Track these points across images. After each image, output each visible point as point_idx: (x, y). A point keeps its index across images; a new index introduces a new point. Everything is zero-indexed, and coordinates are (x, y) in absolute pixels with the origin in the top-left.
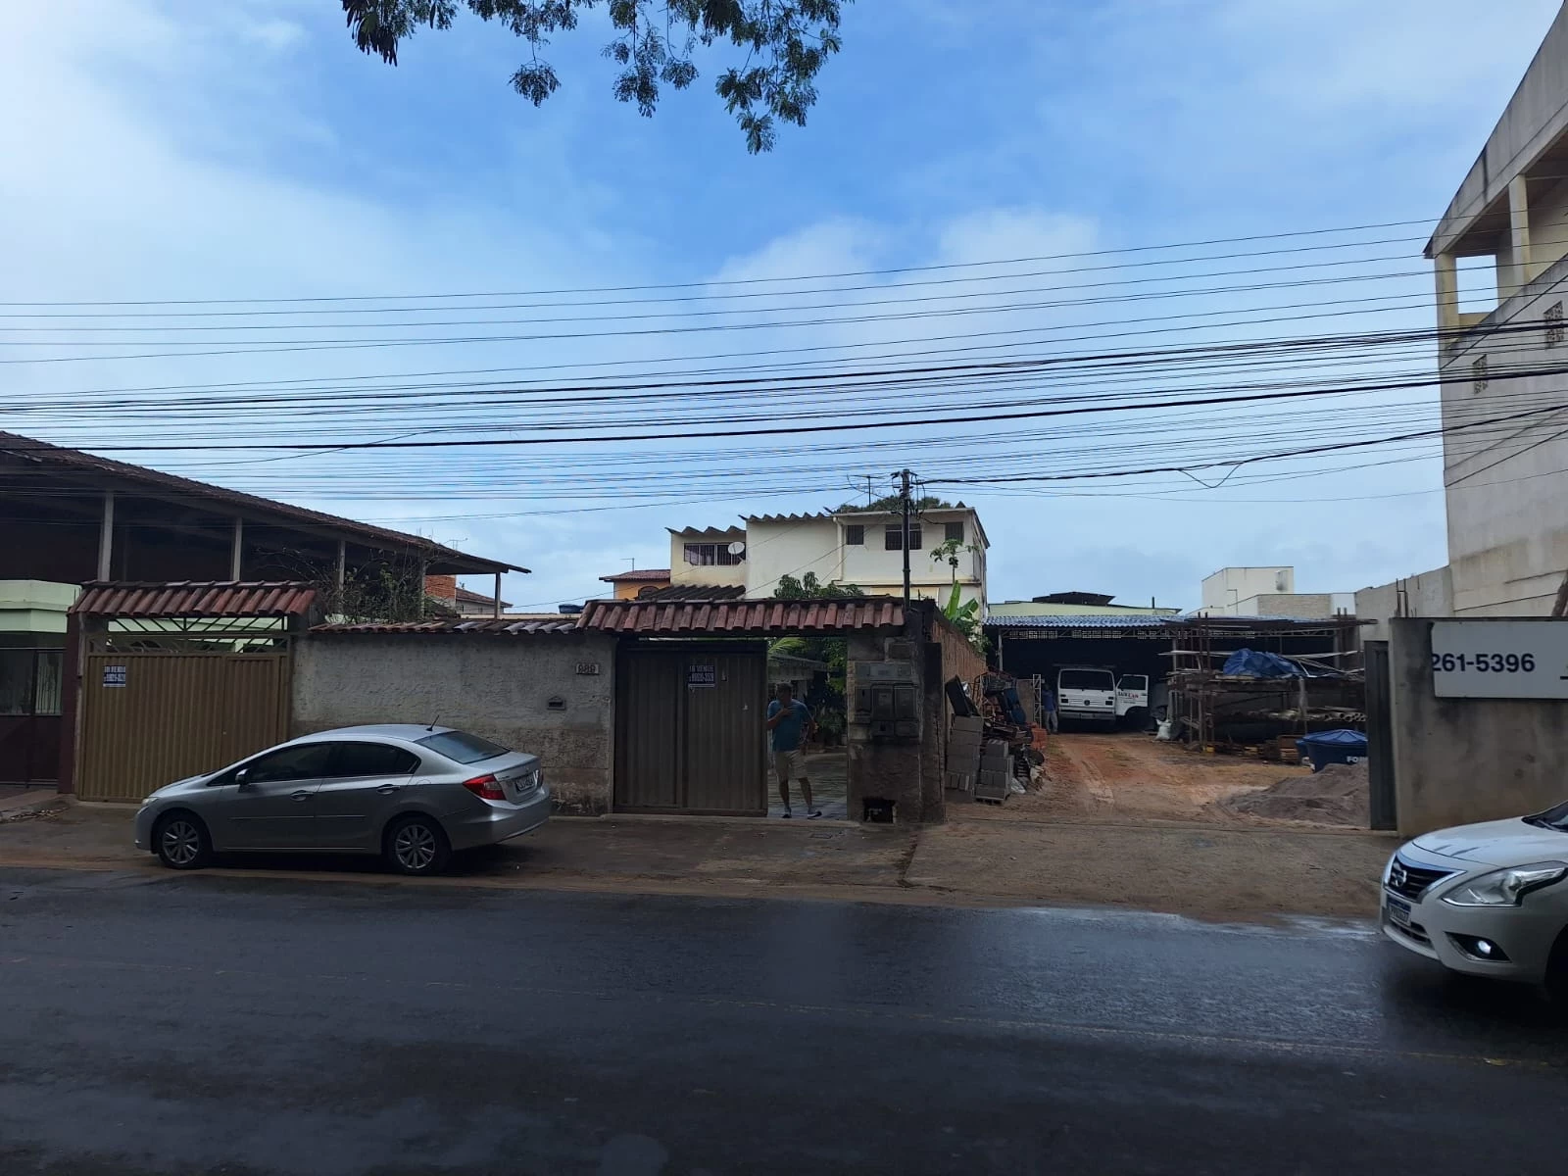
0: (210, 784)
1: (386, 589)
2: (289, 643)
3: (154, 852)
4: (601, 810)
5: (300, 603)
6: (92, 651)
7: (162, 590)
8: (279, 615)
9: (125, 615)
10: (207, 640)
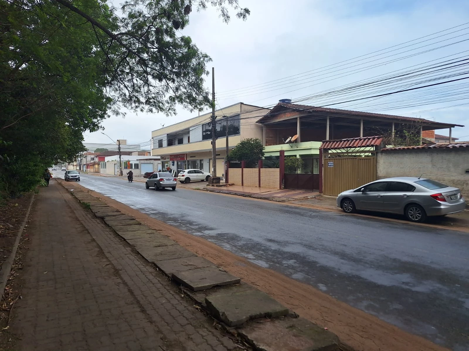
0: (354, 192)
1: (405, 136)
2: (375, 154)
3: (341, 208)
5: (378, 142)
6: (325, 158)
7: (341, 141)
8: (372, 146)
9: (332, 149)
10: (353, 154)
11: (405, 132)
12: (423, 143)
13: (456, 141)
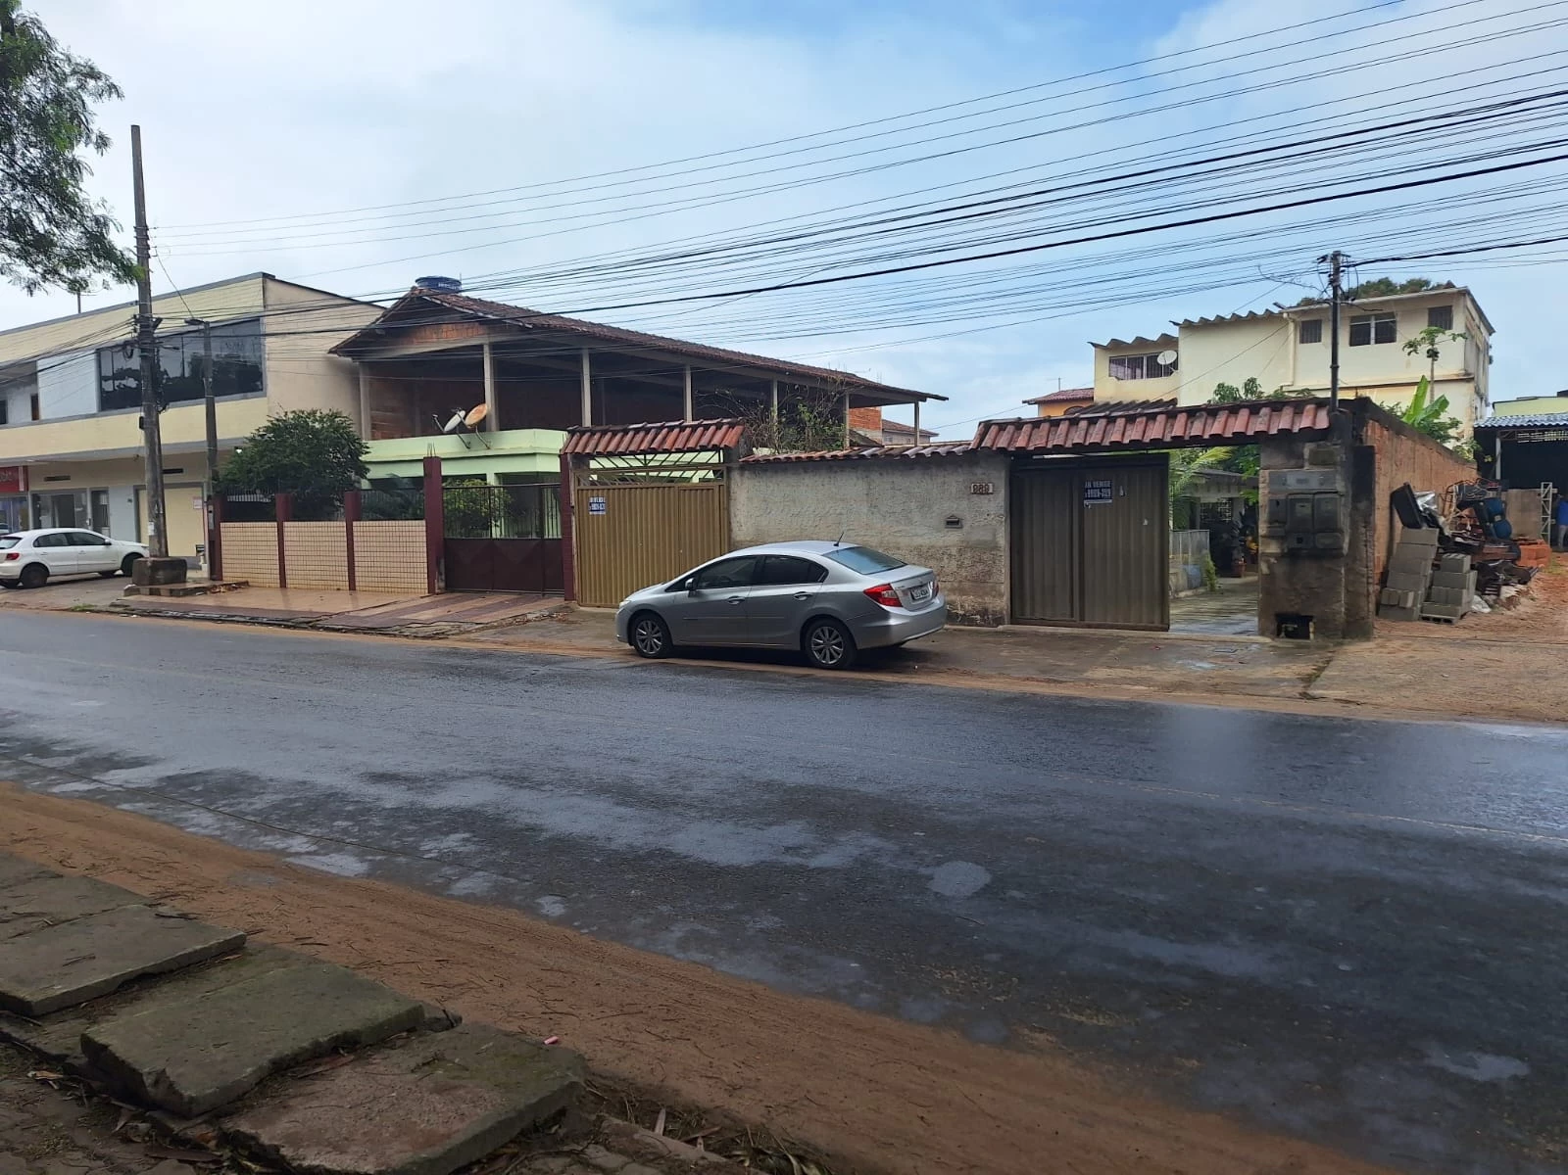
0: (667, 590)
1: (801, 420)
2: (725, 473)
3: (631, 645)
4: (999, 621)
5: (731, 437)
6: (579, 485)
7: (626, 432)
8: (716, 449)
9: (600, 454)
10: (663, 474)
11: (802, 409)
12: (852, 444)
13: (932, 439)
